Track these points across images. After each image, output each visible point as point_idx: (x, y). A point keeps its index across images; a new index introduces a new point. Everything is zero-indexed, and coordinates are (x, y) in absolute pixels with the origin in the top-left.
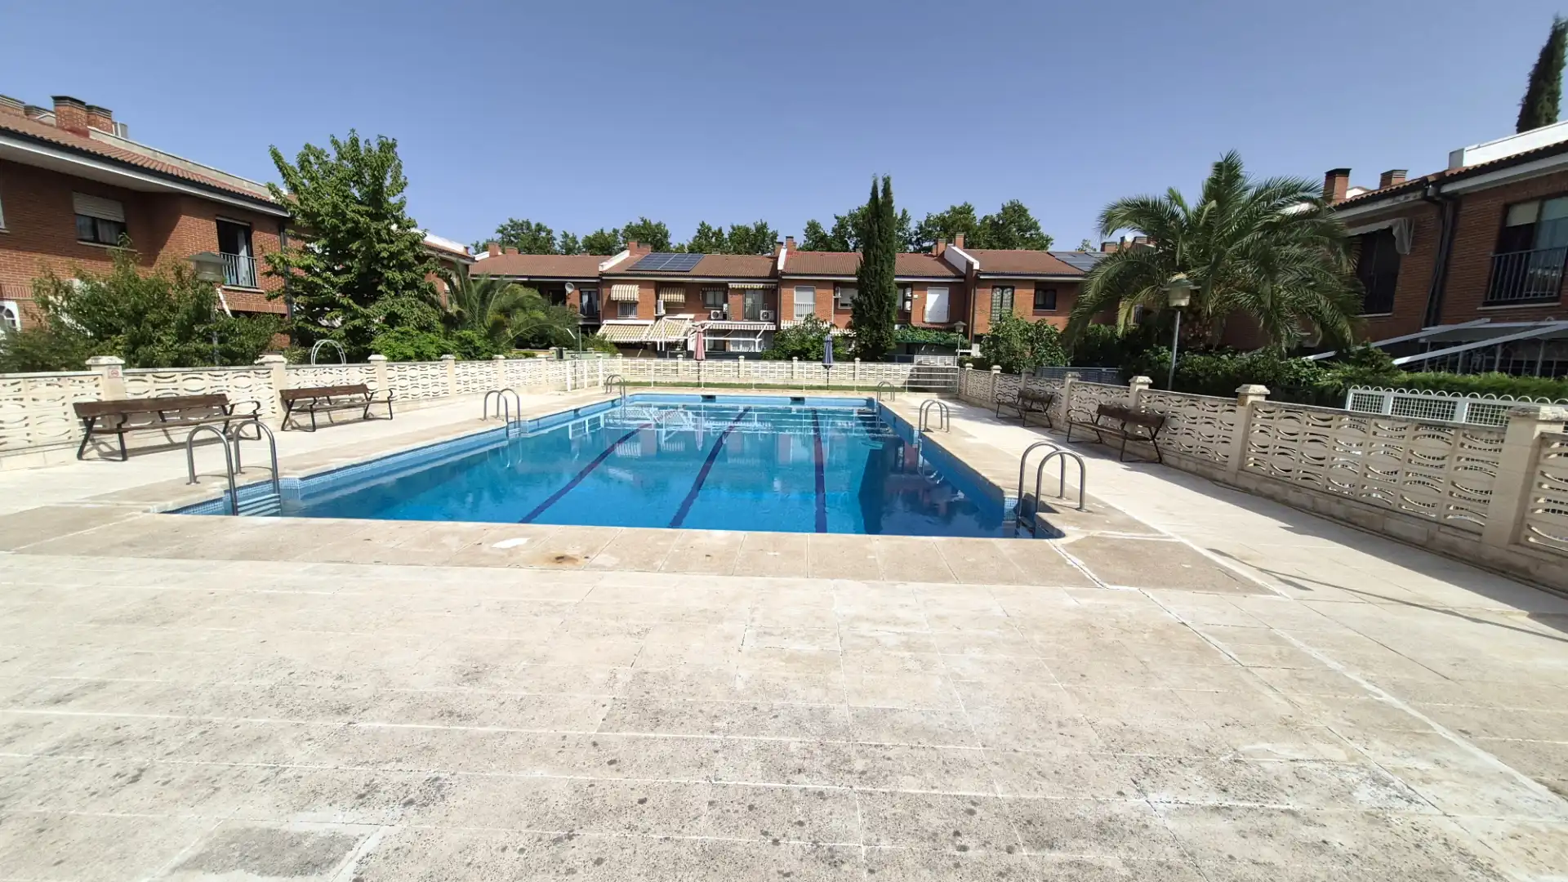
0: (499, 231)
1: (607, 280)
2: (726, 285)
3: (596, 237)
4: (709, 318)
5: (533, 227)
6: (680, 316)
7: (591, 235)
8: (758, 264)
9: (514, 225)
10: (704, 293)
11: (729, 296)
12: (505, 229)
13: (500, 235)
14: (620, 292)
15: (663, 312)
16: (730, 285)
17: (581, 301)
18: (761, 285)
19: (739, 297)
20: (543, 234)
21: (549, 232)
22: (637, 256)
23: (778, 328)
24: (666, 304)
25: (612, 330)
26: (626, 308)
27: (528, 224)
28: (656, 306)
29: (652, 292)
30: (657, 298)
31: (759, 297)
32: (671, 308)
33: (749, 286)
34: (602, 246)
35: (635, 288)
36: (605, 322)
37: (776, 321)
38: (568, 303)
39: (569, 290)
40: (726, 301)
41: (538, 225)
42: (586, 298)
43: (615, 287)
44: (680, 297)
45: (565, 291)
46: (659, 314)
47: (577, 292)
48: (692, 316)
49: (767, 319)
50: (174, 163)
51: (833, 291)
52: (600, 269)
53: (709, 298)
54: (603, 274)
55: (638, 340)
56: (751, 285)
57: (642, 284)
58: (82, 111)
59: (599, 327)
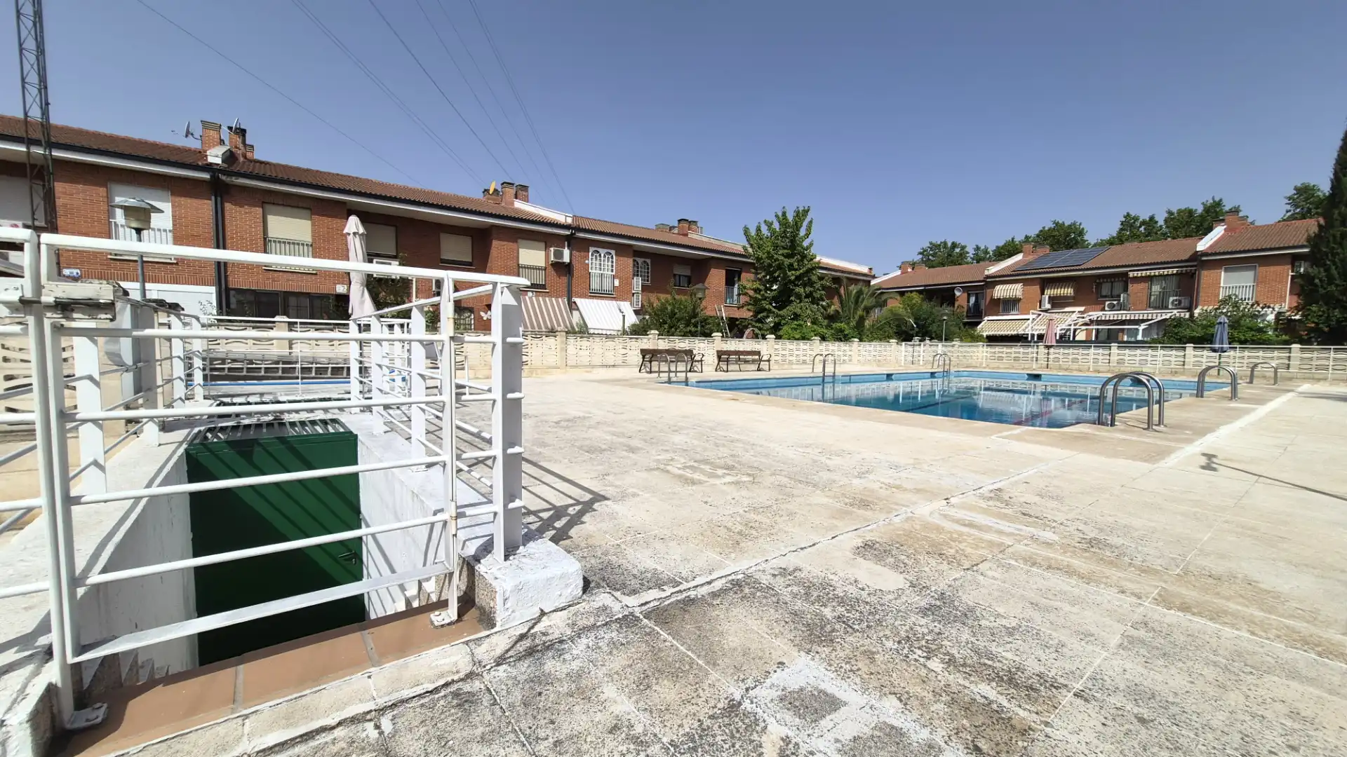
0: (920, 253)
1: (992, 282)
2: (1126, 274)
3: (1003, 247)
4: (1103, 309)
5: (949, 245)
6: (1067, 309)
7: (1001, 244)
8: (1178, 249)
9: (934, 246)
10: (1099, 286)
11: (1130, 285)
12: (925, 251)
13: (921, 256)
14: (1001, 291)
15: (1048, 306)
16: (1131, 274)
17: (968, 302)
18: (1175, 271)
19: (1143, 286)
20: (957, 250)
21: (963, 248)
22: (1031, 258)
23: (1192, 315)
24: (1052, 299)
25: (988, 326)
26: (1009, 304)
27: (945, 243)
28: (1040, 302)
29: (1037, 288)
30: (1043, 293)
31: (1173, 283)
32: (1057, 303)
33: (1157, 272)
34: (1004, 252)
35: (1019, 286)
36: (986, 318)
37: (1190, 309)
38: (956, 306)
39: (957, 293)
40: (1126, 290)
41: (953, 243)
42: (973, 300)
43: (998, 287)
44: (1068, 291)
45: (954, 294)
46: (1043, 308)
47: (966, 295)
48: (1082, 309)
49: (1178, 305)
50: (717, 242)
51: (1290, 266)
52: (986, 273)
53: (1105, 290)
54: (988, 277)
55: (1015, 333)
56: (1161, 271)
57: (1026, 282)
58: (688, 224)
59: (980, 322)
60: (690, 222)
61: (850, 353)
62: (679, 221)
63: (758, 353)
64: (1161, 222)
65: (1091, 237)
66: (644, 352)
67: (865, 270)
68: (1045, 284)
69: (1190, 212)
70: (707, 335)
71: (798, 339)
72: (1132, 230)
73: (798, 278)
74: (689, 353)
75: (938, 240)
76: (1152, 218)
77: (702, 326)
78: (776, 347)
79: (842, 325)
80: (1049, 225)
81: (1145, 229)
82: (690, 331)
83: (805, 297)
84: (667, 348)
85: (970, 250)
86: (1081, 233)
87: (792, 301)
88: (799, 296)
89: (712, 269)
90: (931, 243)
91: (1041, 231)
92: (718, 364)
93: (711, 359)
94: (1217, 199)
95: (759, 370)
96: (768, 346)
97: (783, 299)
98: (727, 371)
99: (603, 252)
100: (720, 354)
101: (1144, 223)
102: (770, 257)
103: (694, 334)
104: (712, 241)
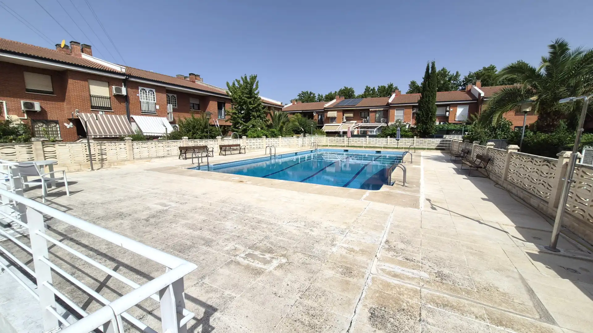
0: (298, 96)
1: (326, 110)
2: (369, 109)
3: (328, 95)
4: (362, 122)
5: (309, 93)
6: (351, 122)
7: (327, 94)
8: (382, 101)
9: (303, 93)
10: (361, 113)
11: (370, 114)
12: (300, 95)
13: (298, 97)
14: (330, 114)
15: (345, 120)
16: (370, 110)
17: (318, 118)
18: (382, 109)
19: (374, 114)
20: (312, 95)
21: (314, 94)
22: (339, 101)
23: (387, 125)
24: (346, 118)
25: (327, 128)
26: (333, 119)
27: (307, 92)
28: (343, 119)
29: (341, 113)
30: (343, 115)
31: (382, 113)
32: (348, 119)
33: (378, 109)
34: (330, 98)
35: (336, 112)
36: (325, 125)
37: (387, 123)
38: (314, 119)
39: (314, 114)
40: (369, 116)
41: (310, 92)
42: (320, 117)
43: (329, 113)
44: (352, 115)
45: (313, 114)
46: (344, 121)
47: (317, 115)
48: (356, 122)
49: (384, 122)
50: (211, 87)
51: (412, 110)
52: (324, 106)
53: (363, 114)
54: (325, 108)
55: (335, 131)
56: (379, 109)
57: (338, 111)
58: (194, 76)
59: (323, 126)
60: (196, 75)
61: (278, 142)
62: (190, 74)
63: (239, 145)
64: (376, 90)
65: (356, 94)
66: (181, 149)
67: (279, 103)
68: (344, 112)
69: (384, 87)
70: (213, 137)
71: (255, 137)
72: (369, 93)
73: (253, 108)
74: (206, 147)
75: (305, 91)
76: (374, 88)
77: (210, 133)
78: (247, 141)
79: (274, 130)
80: (343, 88)
81: (372, 92)
82: (204, 135)
83: (257, 117)
84: (193, 145)
85: (316, 95)
86: (353, 92)
87: (251, 119)
88: (254, 116)
89: (211, 102)
90: (302, 92)
91: (340, 90)
92: (221, 152)
93: (217, 150)
94: (392, 83)
95: (240, 153)
96: (243, 142)
97: (247, 118)
98: (226, 155)
99: (147, 90)
100: (221, 147)
101: (371, 90)
102: (240, 98)
103: (206, 137)
104: (209, 86)
